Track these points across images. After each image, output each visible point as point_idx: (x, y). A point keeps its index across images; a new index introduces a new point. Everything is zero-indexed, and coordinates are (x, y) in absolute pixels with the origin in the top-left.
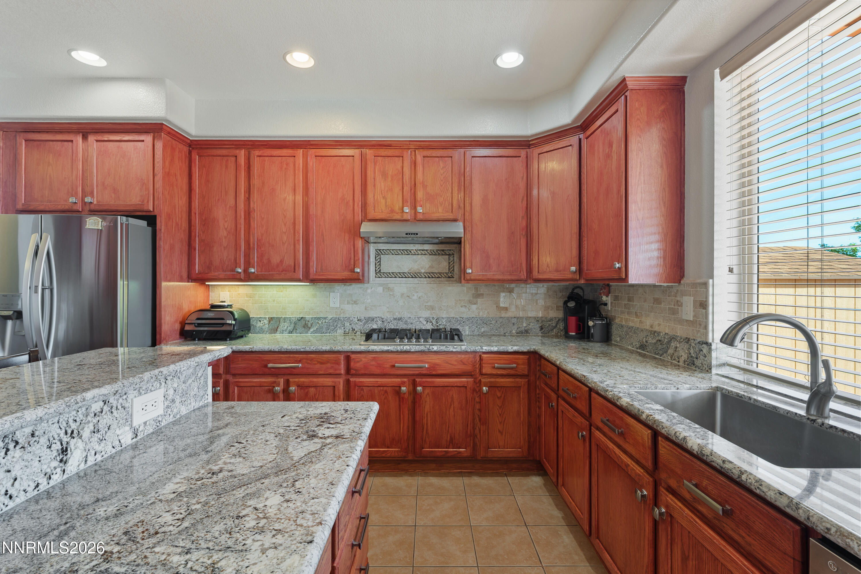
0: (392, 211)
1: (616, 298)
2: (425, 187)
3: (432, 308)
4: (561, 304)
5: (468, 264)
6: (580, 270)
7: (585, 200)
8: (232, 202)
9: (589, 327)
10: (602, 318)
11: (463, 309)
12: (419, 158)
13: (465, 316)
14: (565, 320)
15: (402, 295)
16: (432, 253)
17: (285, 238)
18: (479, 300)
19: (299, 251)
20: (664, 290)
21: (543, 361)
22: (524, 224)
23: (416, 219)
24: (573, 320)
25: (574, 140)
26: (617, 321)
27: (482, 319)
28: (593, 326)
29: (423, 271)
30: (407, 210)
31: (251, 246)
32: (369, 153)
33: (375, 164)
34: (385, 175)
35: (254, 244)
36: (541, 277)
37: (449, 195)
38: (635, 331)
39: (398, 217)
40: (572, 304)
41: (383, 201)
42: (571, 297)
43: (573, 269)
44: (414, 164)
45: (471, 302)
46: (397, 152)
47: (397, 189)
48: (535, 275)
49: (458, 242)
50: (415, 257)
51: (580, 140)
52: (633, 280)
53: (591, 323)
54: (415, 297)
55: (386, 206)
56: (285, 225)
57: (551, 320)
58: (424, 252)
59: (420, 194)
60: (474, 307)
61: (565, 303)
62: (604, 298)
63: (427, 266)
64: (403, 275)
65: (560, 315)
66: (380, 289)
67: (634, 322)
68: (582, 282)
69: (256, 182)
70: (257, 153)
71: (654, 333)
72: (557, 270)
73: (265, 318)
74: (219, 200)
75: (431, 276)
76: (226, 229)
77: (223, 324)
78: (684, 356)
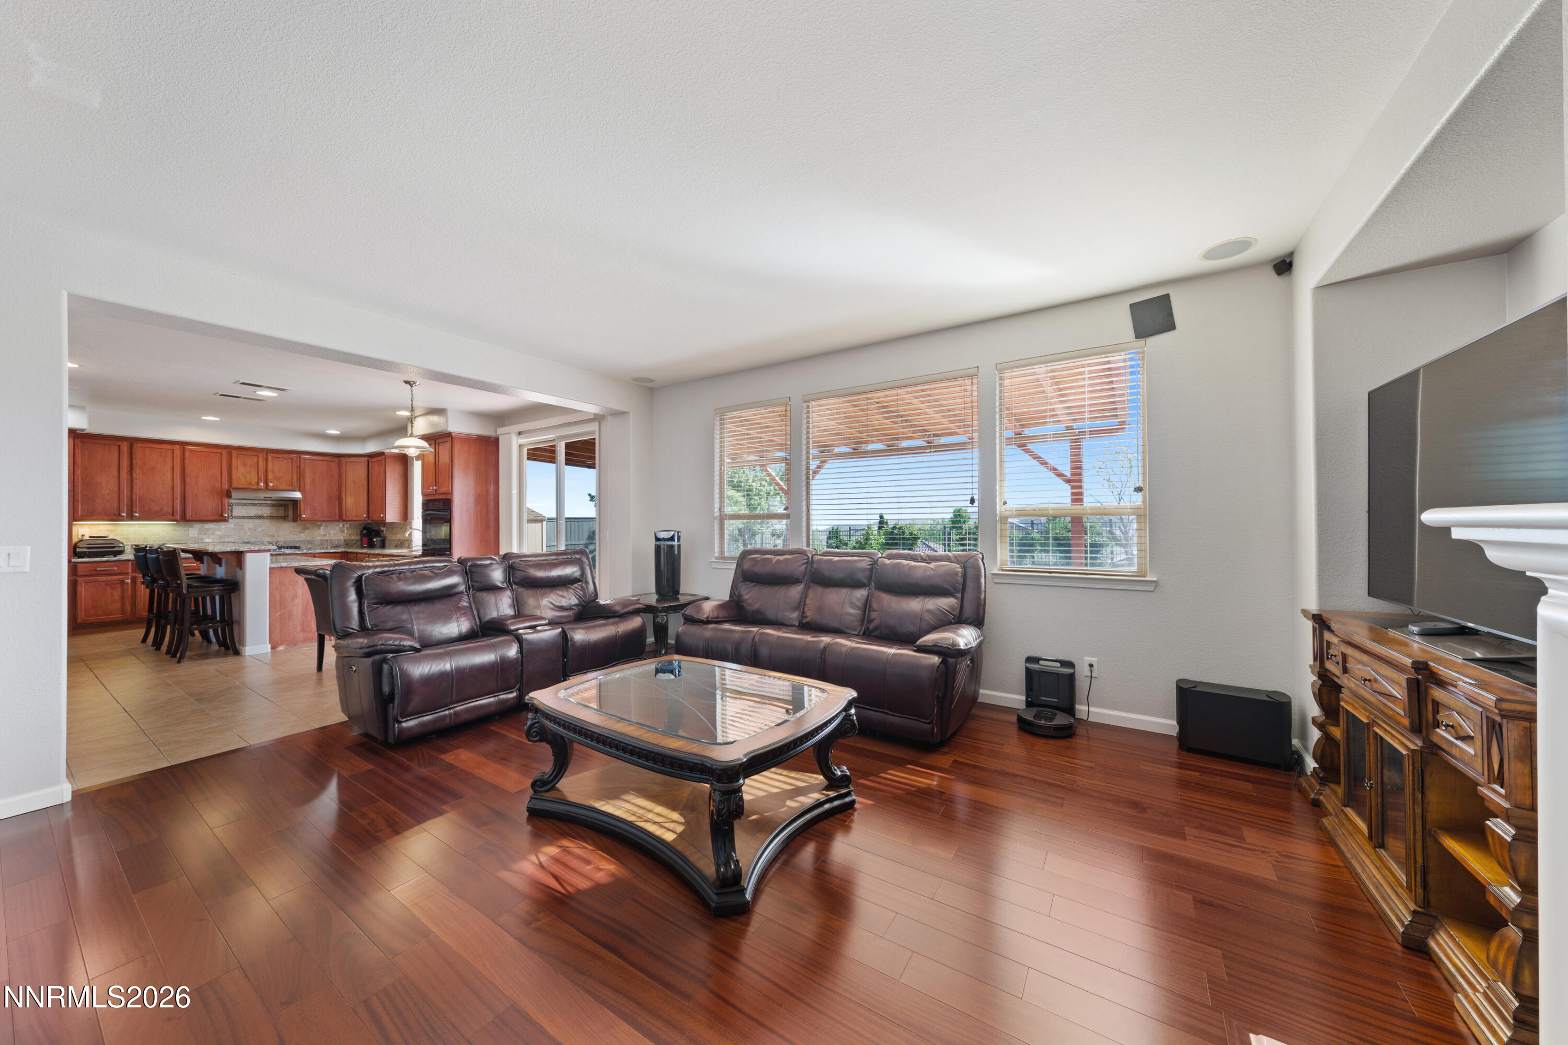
0: (250, 484)
1: (388, 528)
2: (273, 472)
3: (273, 536)
4: (359, 532)
5: (302, 512)
6: (368, 516)
7: (370, 487)
8: (115, 473)
9: (374, 542)
10: (380, 537)
11: (295, 536)
12: (270, 458)
13: (296, 540)
14: (361, 540)
15: (250, 529)
16: (272, 505)
17: (164, 496)
18: (306, 531)
19: (177, 504)
20: (403, 524)
21: (349, 555)
22: (337, 493)
23: (267, 488)
24: (365, 539)
25: (366, 459)
26: (388, 538)
27: (308, 541)
28: (376, 541)
29: (266, 515)
30: (262, 484)
31: (134, 500)
32: (234, 453)
33: (237, 458)
34: (245, 465)
35: (136, 499)
36: (347, 519)
37: (290, 477)
38: (394, 540)
39: (255, 487)
40: (365, 532)
41: (244, 479)
42: (364, 528)
43: (365, 516)
44: (267, 460)
45: (300, 532)
46: (254, 454)
47: (254, 473)
48: (344, 517)
49: (295, 502)
50: (259, 507)
51: (368, 461)
52: (388, 520)
53: (375, 540)
54: (260, 530)
55: (246, 481)
56: (164, 488)
57: (353, 540)
58: (267, 505)
59: (270, 476)
60: (302, 535)
61: (361, 531)
62: (382, 529)
63: (269, 513)
64: (250, 518)
65: (358, 537)
66: (232, 526)
67: (394, 537)
68: (369, 521)
69: (138, 461)
70: (139, 445)
71: (400, 540)
72: (356, 516)
73: (128, 545)
74: (101, 471)
75: (271, 518)
76: (109, 489)
77: (114, 547)
78: (407, 546)
